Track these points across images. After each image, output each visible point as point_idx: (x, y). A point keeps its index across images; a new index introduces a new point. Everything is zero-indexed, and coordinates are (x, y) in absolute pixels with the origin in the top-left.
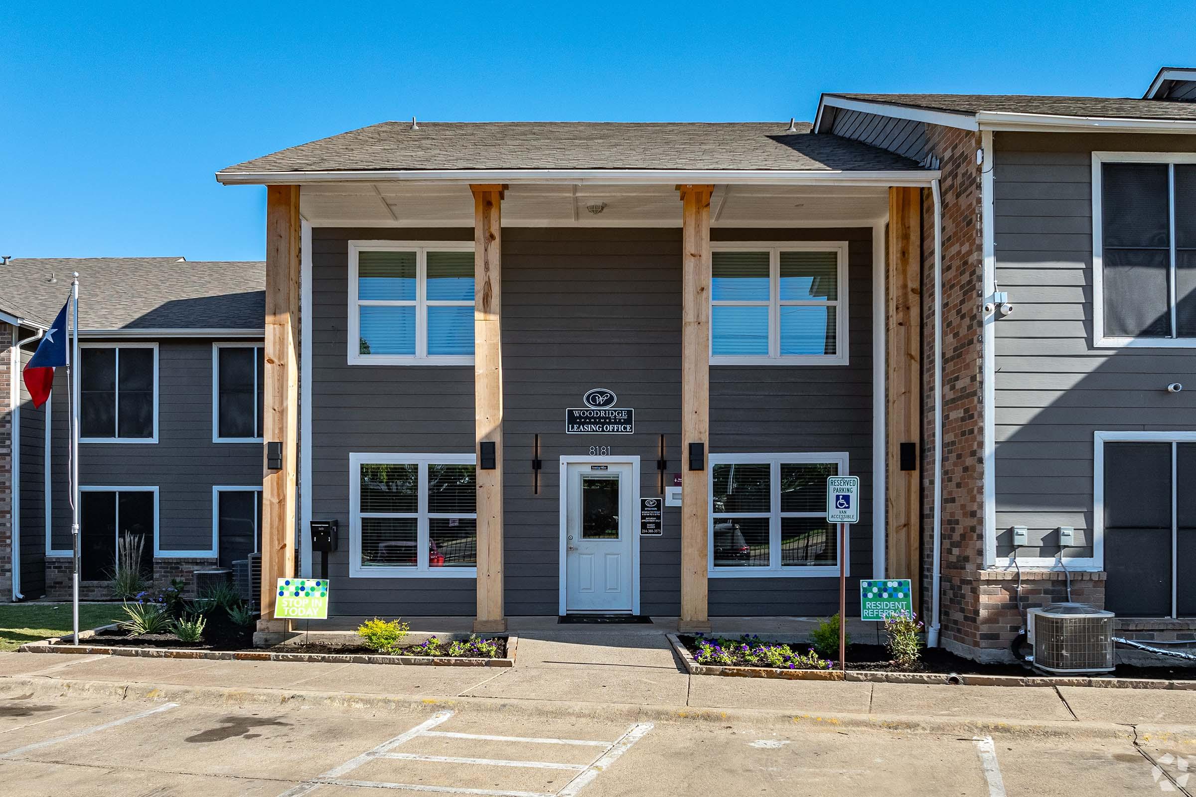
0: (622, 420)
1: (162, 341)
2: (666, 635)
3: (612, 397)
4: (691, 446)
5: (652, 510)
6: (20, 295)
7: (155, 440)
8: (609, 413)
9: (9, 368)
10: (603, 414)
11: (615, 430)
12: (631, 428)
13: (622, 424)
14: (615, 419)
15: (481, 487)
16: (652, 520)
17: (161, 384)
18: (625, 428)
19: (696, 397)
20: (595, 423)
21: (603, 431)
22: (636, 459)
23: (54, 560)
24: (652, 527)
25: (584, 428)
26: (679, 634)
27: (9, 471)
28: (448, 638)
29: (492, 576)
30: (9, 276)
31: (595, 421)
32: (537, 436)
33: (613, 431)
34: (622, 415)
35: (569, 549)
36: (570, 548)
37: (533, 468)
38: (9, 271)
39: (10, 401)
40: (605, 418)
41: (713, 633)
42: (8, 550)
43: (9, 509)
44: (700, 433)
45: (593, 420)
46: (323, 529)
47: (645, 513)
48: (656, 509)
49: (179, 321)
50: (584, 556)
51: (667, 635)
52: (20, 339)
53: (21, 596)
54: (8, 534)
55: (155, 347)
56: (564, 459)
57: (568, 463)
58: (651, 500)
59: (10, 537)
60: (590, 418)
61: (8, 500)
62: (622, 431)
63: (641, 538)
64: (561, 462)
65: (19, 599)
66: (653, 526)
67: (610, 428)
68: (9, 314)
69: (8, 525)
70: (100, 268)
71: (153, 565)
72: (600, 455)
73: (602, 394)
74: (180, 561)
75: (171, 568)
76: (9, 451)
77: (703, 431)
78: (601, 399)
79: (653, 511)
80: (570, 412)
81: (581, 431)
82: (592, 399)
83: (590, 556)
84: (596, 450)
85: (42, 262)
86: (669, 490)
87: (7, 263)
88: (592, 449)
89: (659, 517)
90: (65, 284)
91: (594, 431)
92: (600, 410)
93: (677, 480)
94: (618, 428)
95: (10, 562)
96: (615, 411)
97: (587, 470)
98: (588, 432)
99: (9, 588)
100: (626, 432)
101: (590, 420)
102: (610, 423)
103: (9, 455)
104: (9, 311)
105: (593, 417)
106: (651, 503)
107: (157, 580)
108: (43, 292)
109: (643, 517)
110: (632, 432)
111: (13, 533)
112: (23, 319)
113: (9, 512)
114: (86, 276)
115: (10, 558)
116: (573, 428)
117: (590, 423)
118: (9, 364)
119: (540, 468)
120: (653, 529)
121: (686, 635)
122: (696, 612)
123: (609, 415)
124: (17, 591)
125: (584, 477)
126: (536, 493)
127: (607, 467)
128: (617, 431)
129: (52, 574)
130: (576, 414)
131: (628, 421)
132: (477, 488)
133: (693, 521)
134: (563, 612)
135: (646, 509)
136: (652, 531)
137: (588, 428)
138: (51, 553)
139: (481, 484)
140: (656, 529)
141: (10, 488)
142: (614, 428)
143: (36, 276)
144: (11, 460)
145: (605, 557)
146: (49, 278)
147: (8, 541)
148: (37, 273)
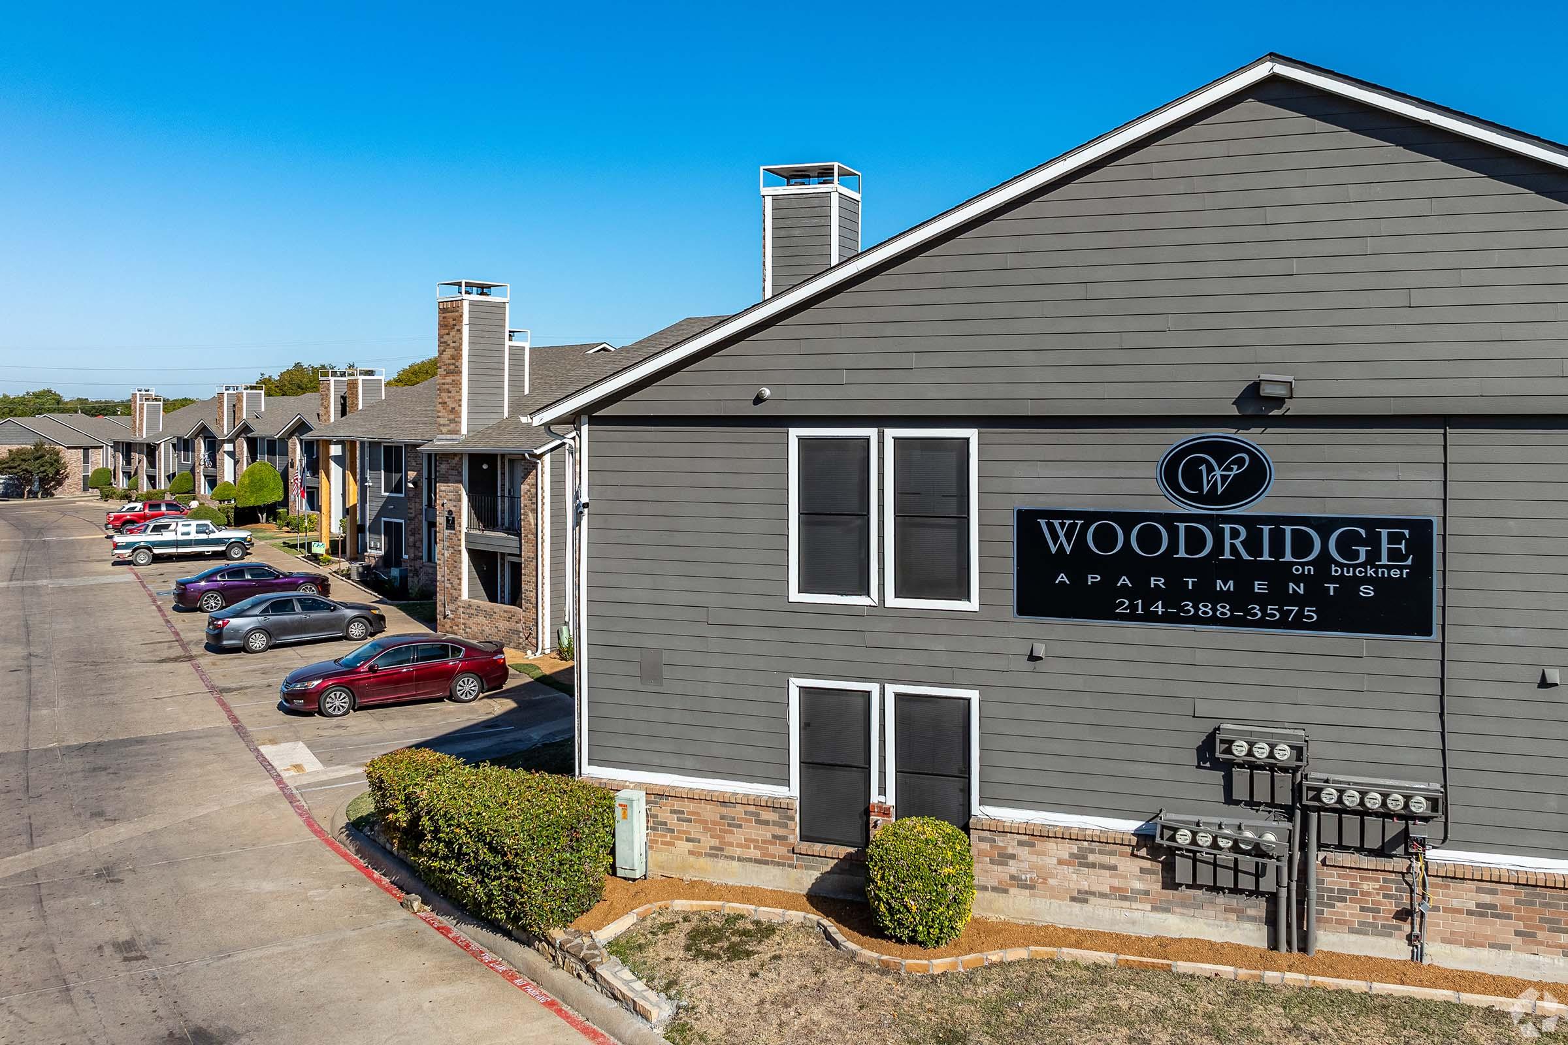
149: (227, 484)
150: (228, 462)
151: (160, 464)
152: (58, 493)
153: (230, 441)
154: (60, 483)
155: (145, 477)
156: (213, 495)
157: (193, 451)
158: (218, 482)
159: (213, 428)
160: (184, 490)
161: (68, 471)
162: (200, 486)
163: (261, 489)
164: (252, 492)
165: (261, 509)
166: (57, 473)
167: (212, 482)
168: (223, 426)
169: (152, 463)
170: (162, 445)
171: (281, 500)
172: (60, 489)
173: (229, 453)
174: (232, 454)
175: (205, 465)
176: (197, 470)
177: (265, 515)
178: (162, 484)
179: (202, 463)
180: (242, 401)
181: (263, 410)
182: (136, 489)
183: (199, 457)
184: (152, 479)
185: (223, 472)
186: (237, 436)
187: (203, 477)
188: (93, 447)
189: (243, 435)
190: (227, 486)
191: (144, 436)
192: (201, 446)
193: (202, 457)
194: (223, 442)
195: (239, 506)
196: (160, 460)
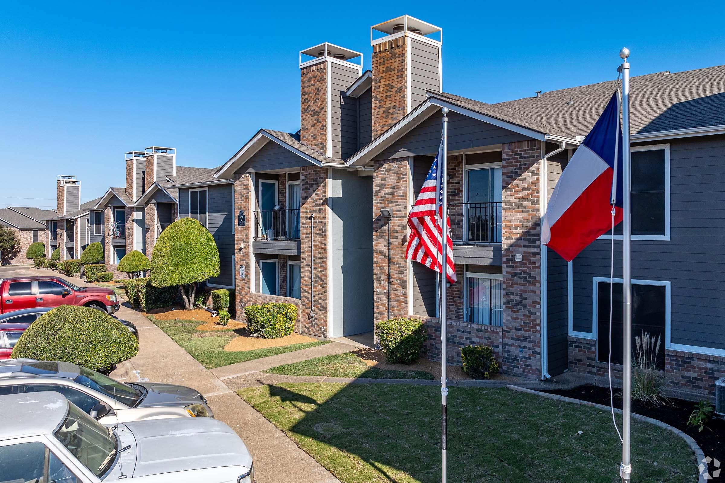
1: (672, 142)
6: (547, 116)
7: (667, 237)
9: (538, 179)
17: (672, 184)
23: (575, 340)
27: (539, 268)
30: (540, 104)
38: (540, 101)
39: (539, 207)
42: (538, 335)
43: (539, 301)
49: (689, 121)
52: (547, 152)
53: (548, 376)
54: (538, 322)
55: (667, 148)
59: (539, 325)
61: (538, 292)
65: (547, 379)
68: (538, 132)
69: (538, 314)
70: (604, 88)
71: (664, 357)
74: (692, 357)
75: (683, 362)
76: (539, 250)
85: (562, 92)
87: (539, 96)
90: (579, 104)
95: (540, 346)
99: (539, 368)
103: (539, 253)
104: (538, 129)
107: (668, 371)
108: (564, 112)
111: (542, 321)
112: (549, 134)
113: (539, 303)
114: (595, 95)
115: (539, 343)
118: (538, 175)
124: (545, 371)
129: (573, 352)
138: (572, 333)
141: (539, 282)
143: (558, 101)
144: (541, 258)
146: (568, 101)
147: (538, 328)
148: (559, 99)
149: (136, 254)
150: (137, 231)
151: (77, 237)
152: (14, 262)
153: (138, 209)
154: (15, 255)
155: (65, 249)
156: (121, 265)
157: (103, 224)
158: (127, 252)
159: (122, 197)
160: (95, 260)
161: (20, 245)
162: (109, 257)
163: (188, 258)
164: (175, 264)
165: (187, 288)
166: (13, 247)
167: (121, 251)
168: (132, 194)
169: (71, 238)
170: (79, 219)
171: (216, 275)
172: (15, 259)
173: (138, 222)
174: (141, 223)
175: (113, 235)
176: (106, 241)
177: (192, 298)
178: (79, 254)
179: (111, 233)
180: (153, 164)
181: (175, 175)
182: (59, 259)
183: (108, 227)
184: (70, 250)
185: (132, 242)
186: (147, 203)
187: (112, 248)
188: (40, 230)
189: (153, 201)
190: (137, 255)
191: (65, 214)
192: (110, 217)
193: (111, 227)
194: (132, 209)
195: (155, 284)
196: (77, 233)
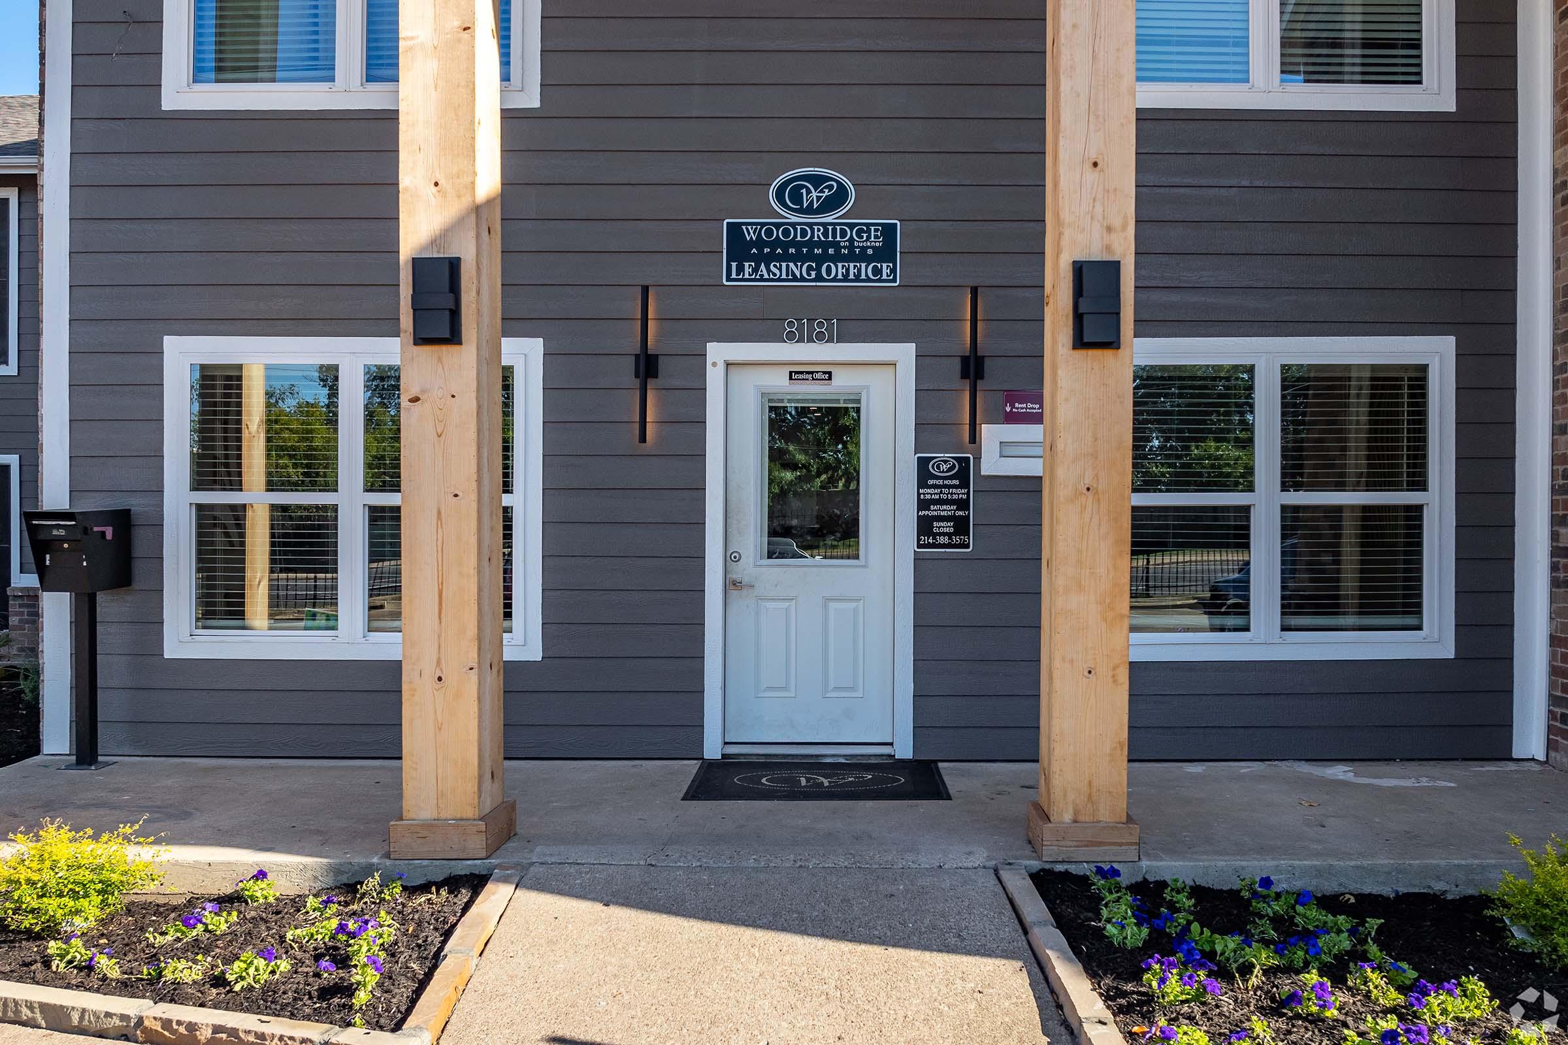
0: (870, 251)
2: (996, 872)
3: (842, 188)
4: (1079, 270)
5: (945, 486)
8: (834, 231)
10: (818, 234)
11: (851, 276)
12: (893, 271)
13: (868, 260)
14: (851, 247)
15: (415, 400)
16: (947, 510)
18: (877, 271)
19: (1097, 117)
20: (798, 258)
21: (819, 278)
22: (904, 353)
24: (947, 530)
25: (769, 271)
26: (1035, 865)
28: (309, 874)
29: (450, 679)
31: (799, 251)
32: (645, 290)
33: (846, 278)
34: (869, 237)
35: (732, 585)
36: (734, 583)
37: (637, 376)
40: (825, 245)
41: (1145, 863)
44: (1109, 229)
45: (792, 251)
46: (62, 532)
47: (930, 493)
48: (956, 482)
50: (771, 605)
51: (1004, 875)
56: (717, 353)
57: (728, 365)
58: (944, 457)
60: (785, 246)
62: (868, 280)
63: (918, 559)
64: (709, 360)
66: (948, 527)
67: (839, 269)
72: (810, 340)
73: (817, 181)
77: (1117, 223)
78: (814, 196)
79: (949, 487)
80: (734, 229)
81: (762, 279)
82: (791, 194)
83: (786, 604)
84: (800, 329)
86: (991, 434)
88: (791, 324)
89: (963, 504)
91: (795, 279)
92: (811, 225)
93: (1013, 406)
94: (859, 270)
96: (851, 226)
97: (778, 382)
98: (779, 280)
100: (880, 280)
101: (785, 250)
102: (836, 258)
105: (793, 243)
106: (944, 467)
109: (923, 504)
110: (894, 280)
116: (740, 269)
117: (786, 257)
119: (656, 376)
120: (949, 535)
121: (1060, 868)
122: (1090, 797)
123: (834, 236)
125: (770, 401)
126: (643, 439)
127: (830, 373)
128: (857, 278)
130: (750, 235)
131: (886, 253)
132: (404, 402)
133: (1084, 508)
134: (712, 749)
135: (931, 482)
136: (945, 540)
137: (780, 269)
139: (414, 391)
140: (955, 534)
142: (848, 270)
145: (825, 607)
